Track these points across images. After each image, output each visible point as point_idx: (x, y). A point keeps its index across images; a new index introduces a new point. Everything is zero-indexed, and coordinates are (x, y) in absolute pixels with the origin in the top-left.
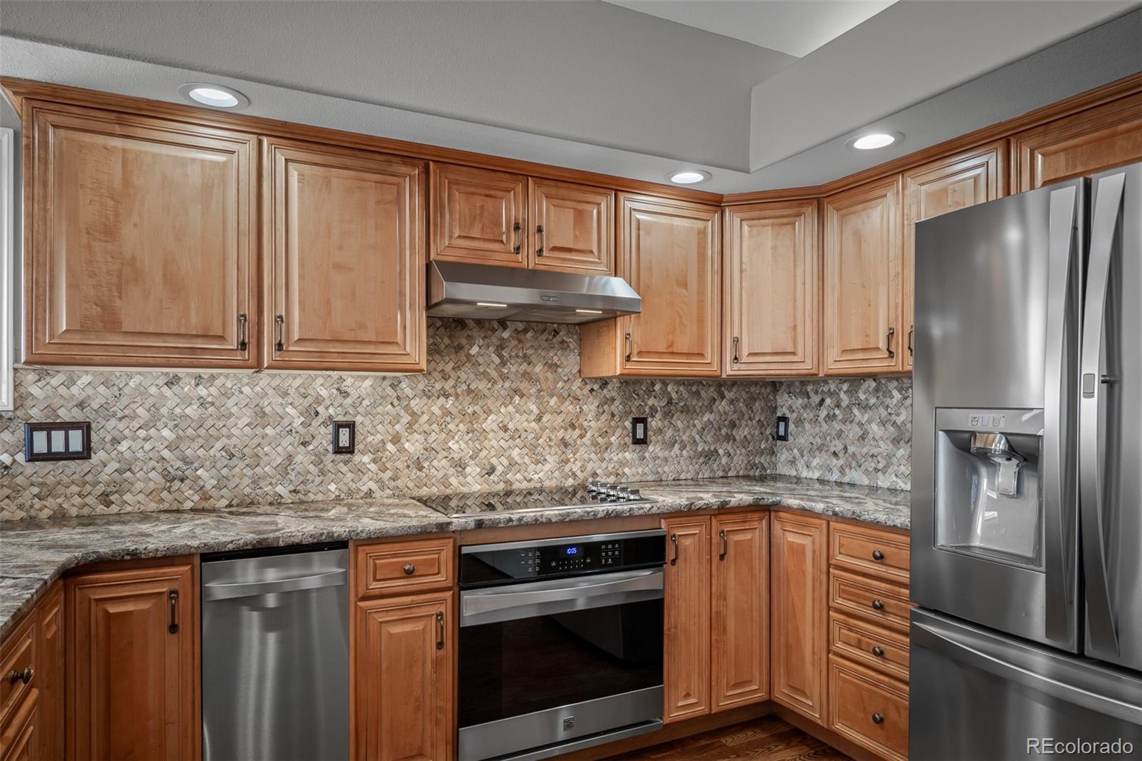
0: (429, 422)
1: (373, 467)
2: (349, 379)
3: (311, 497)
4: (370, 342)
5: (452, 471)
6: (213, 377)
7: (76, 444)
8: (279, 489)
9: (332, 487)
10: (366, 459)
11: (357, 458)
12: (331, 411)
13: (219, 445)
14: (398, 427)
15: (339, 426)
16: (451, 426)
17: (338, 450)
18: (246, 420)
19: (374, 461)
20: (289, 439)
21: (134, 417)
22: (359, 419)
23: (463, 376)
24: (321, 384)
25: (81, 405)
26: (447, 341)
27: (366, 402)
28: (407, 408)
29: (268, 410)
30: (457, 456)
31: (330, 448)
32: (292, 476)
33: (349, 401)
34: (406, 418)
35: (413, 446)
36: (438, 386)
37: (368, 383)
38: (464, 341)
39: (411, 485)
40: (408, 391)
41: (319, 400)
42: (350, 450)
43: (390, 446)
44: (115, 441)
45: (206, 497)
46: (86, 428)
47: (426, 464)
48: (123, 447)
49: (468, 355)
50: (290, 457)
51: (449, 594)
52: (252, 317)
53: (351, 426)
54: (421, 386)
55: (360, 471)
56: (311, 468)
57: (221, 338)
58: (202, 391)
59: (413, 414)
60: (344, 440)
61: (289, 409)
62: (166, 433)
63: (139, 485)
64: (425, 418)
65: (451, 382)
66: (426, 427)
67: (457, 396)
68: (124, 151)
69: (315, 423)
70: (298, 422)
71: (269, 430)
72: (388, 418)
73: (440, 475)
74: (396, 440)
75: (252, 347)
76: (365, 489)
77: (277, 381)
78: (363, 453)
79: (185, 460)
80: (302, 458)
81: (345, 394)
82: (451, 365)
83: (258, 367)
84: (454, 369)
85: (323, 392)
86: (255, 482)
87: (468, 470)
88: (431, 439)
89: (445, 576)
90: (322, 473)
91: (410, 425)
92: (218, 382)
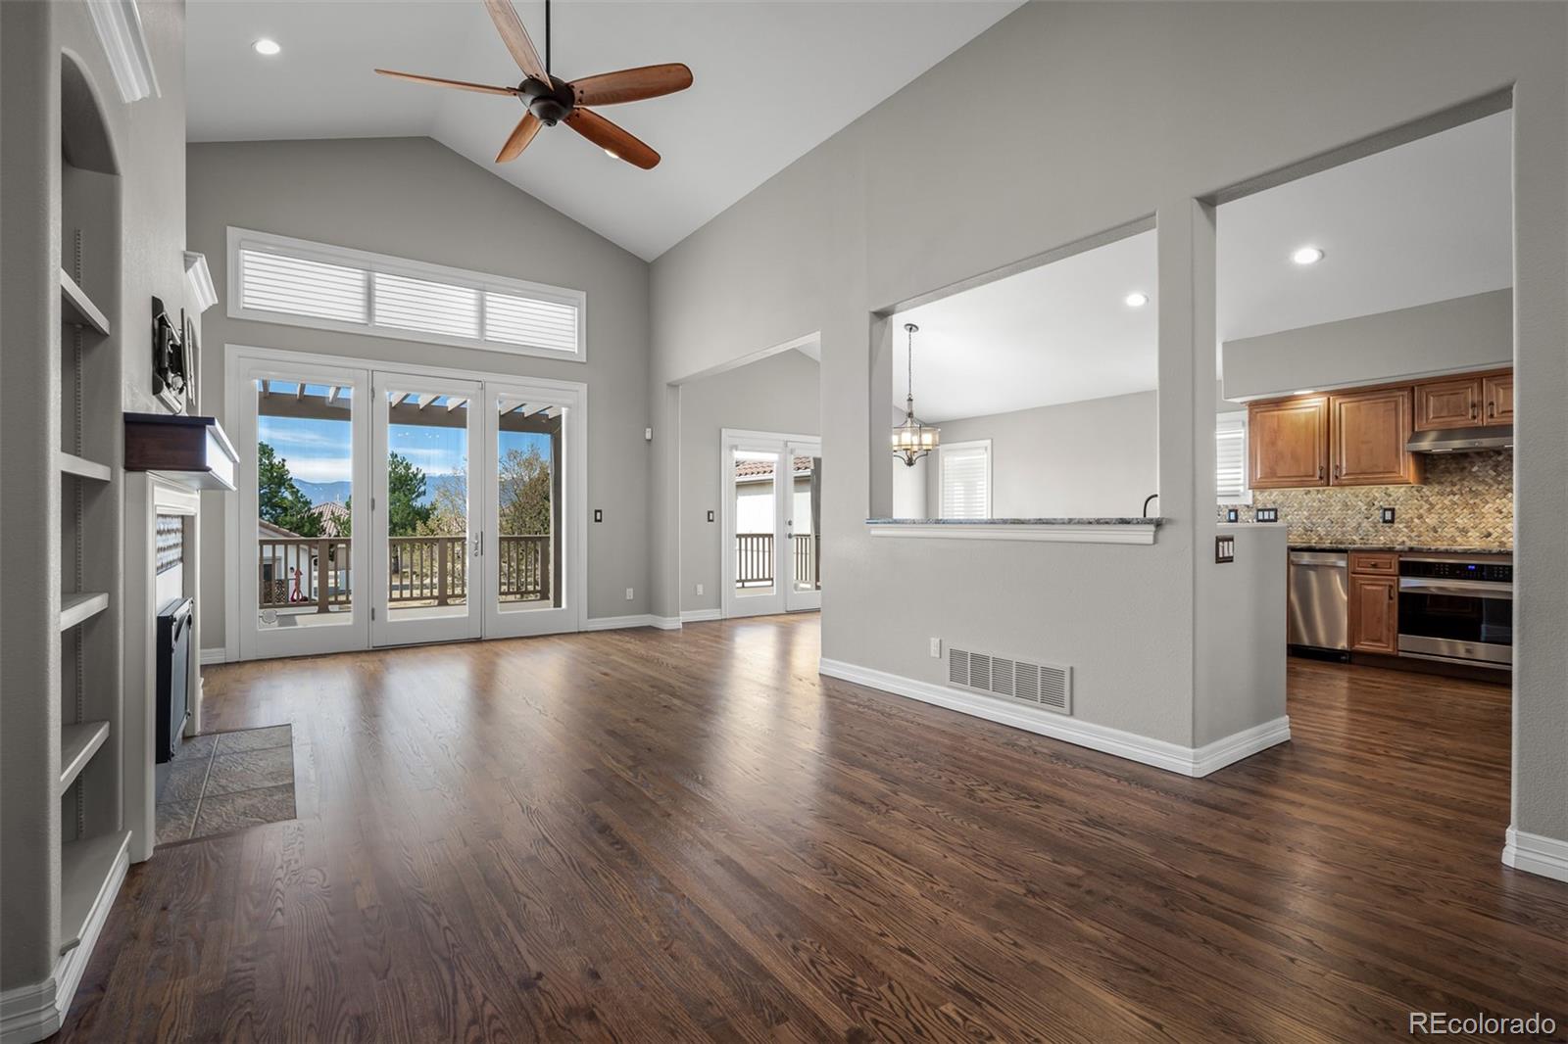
0: (1442, 508)
1: (1405, 529)
2: (1391, 488)
3: (1370, 542)
4: (1380, 473)
5: (1458, 534)
6: (1324, 490)
7: (1272, 517)
8: (1354, 537)
9: (1382, 538)
10: (1401, 526)
11: (1396, 525)
12: (1381, 503)
13: (1327, 518)
14: (1421, 511)
15: (1385, 510)
16: (1458, 511)
17: (1385, 521)
18: (1338, 508)
19: (1405, 527)
20: (1359, 516)
21: (1293, 506)
22: (1397, 507)
23: (1466, 483)
24: (1377, 492)
25: (1274, 503)
26: (1454, 466)
27: (1401, 499)
28: (1426, 501)
29: (1349, 503)
30: (1461, 527)
31: (1381, 520)
32: (1361, 532)
33: (1391, 498)
34: (1426, 506)
35: (1432, 520)
36: (1448, 490)
37: (1402, 490)
38: (1466, 465)
39: (1429, 540)
40: (1428, 493)
41: (1375, 499)
42: (1392, 521)
43: (1416, 520)
44: (1286, 516)
45: (1321, 539)
46: (1276, 510)
47: (1439, 530)
48: (1289, 518)
49: (1470, 472)
50: (1360, 524)
51: (1395, 578)
52: (1325, 467)
53: (1393, 511)
54: (1436, 490)
55: (1398, 531)
56: (1370, 529)
57: (1313, 476)
58: (1319, 496)
59: (1431, 504)
60: (1388, 515)
61: (1359, 503)
62: (1305, 513)
63: (1295, 532)
64: (1440, 505)
65: (1458, 487)
66: (1440, 511)
67: (1462, 494)
68: (1278, 416)
69: (1373, 509)
70: (1363, 509)
71: (1349, 512)
72: (1414, 507)
73: (1449, 536)
74: (1420, 517)
75: (1325, 479)
76: (1401, 540)
77: (1352, 491)
78: (1400, 523)
79: (1312, 523)
80: (1366, 524)
81: (1390, 496)
82: (1457, 478)
83: (1328, 485)
84: (1459, 480)
85: (1376, 495)
86: (1343, 534)
87: (1470, 534)
88: (1443, 517)
89: (1395, 569)
90: (1376, 531)
91: (1429, 510)
92: (1327, 492)
